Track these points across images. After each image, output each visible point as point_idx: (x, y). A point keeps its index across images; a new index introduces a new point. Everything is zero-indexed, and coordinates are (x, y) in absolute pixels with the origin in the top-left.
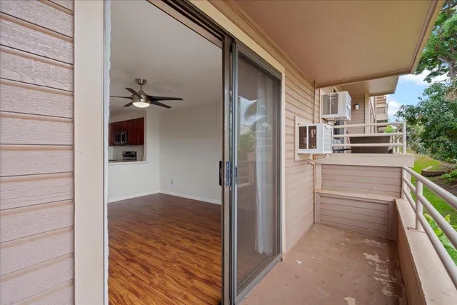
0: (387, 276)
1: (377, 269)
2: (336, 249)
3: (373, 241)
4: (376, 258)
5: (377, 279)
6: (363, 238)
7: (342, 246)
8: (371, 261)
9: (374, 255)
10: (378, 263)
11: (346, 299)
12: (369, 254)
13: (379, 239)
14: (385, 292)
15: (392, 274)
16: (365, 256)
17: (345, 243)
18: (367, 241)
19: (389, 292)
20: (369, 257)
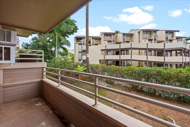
0: (47, 107)
1: (43, 107)
2: (22, 110)
3: (35, 99)
4: (40, 104)
5: (45, 110)
6: (30, 100)
7: (24, 107)
8: (40, 106)
9: (38, 103)
10: (42, 105)
11: (41, 124)
12: (37, 104)
13: (36, 97)
14: (51, 112)
15: (48, 106)
16: (36, 106)
17: (24, 105)
18: (32, 100)
19: (52, 111)
20: (37, 105)
